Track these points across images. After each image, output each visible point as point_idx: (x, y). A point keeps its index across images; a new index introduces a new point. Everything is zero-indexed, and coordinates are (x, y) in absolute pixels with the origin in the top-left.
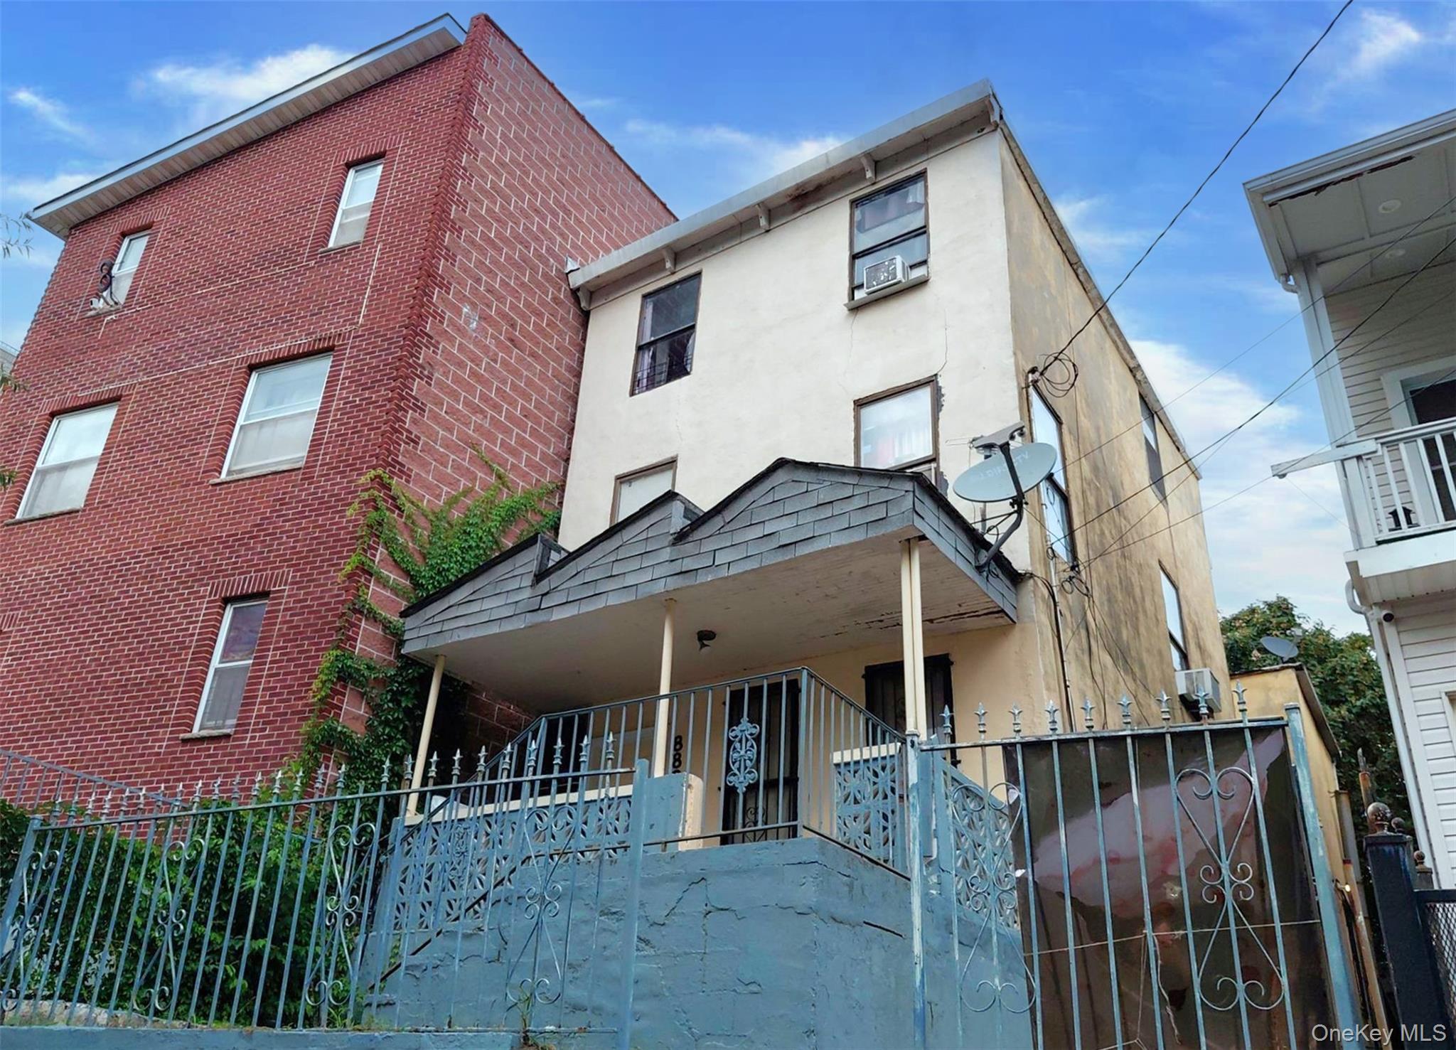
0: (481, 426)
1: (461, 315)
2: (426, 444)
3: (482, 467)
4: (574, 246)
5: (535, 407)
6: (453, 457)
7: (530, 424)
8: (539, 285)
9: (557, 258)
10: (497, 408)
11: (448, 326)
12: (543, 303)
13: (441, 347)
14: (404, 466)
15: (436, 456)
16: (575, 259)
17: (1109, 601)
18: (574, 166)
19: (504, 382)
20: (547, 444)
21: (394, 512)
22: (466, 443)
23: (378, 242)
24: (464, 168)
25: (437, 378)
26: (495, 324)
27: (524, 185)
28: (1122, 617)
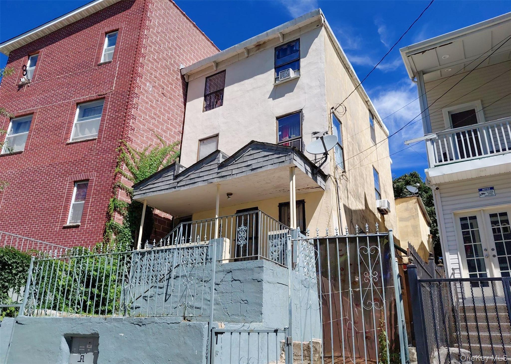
0: (154, 123)
1: (146, 86)
2: (137, 130)
3: (155, 137)
4: (183, 60)
5: (171, 116)
6: (146, 134)
7: (170, 122)
8: (171, 74)
9: (177, 64)
10: (159, 117)
11: (142, 90)
12: (173, 80)
13: (140, 97)
14: (130, 138)
15: (140, 134)
16: (183, 64)
17: (355, 180)
18: (182, 31)
19: (161, 108)
20: (176, 128)
21: (128, 153)
22: (150, 129)
23: (118, 61)
24: (146, 35)
25: (140, 108)
26: (157, 89)
27: (166, 39)
28: (359, 185)
